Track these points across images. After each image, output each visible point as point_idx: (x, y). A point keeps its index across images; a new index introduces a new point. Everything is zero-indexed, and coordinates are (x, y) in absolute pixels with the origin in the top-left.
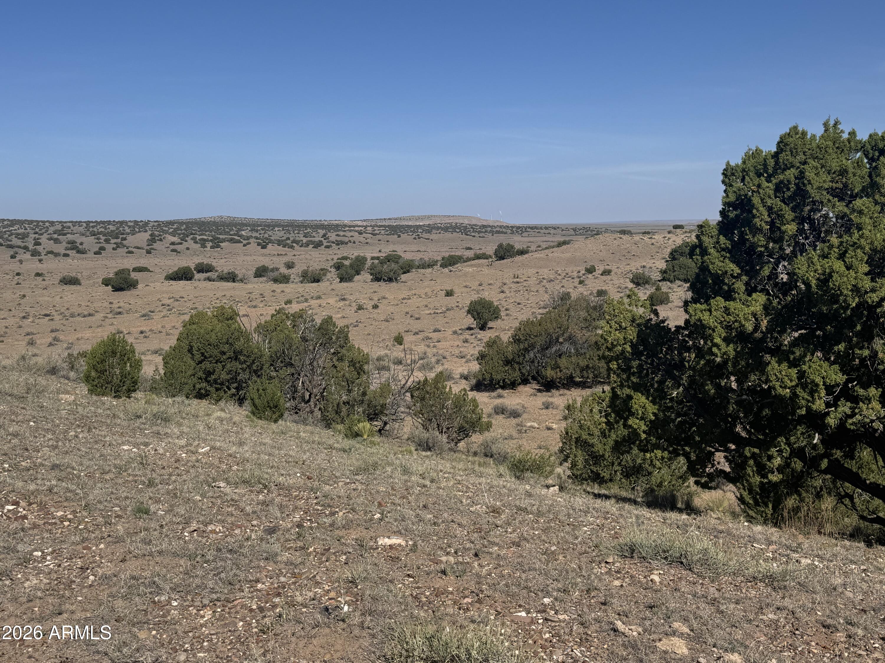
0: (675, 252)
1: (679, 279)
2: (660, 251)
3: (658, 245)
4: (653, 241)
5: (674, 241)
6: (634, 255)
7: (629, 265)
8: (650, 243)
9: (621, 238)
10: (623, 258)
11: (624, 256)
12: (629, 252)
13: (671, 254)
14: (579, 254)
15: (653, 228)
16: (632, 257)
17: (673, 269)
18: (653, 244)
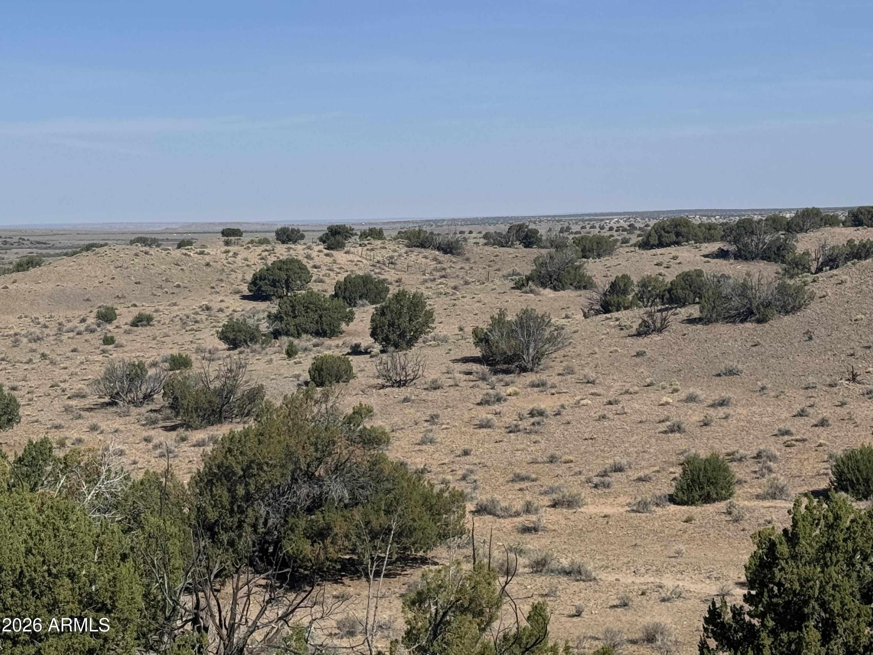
0: (261, 279)
1: (306, 332)
2: (223, 277)
3: (219, 266)
4: (207, 258)
5: (246, 259)
6: (178, 286)
7: (175, 304)
8: (204, 262)
9: (146, 253)
10: (159, 292)
11: (161, 287)
12: (167, 280)
13: (254, 283)
14: (71, 285)
15: (103, 236)
16: (176, 290)
17: (293, 311)
18: (208, 265)
